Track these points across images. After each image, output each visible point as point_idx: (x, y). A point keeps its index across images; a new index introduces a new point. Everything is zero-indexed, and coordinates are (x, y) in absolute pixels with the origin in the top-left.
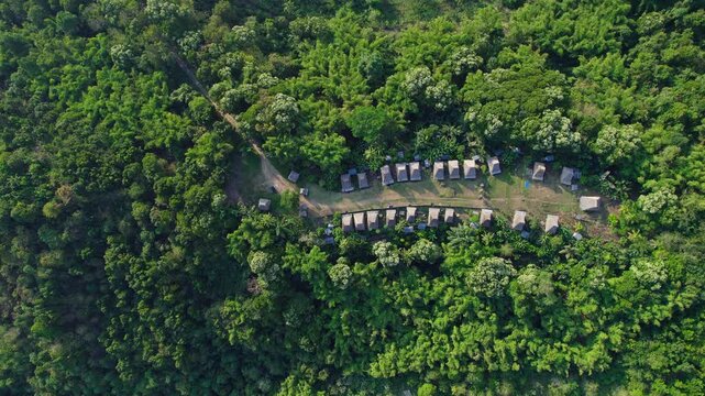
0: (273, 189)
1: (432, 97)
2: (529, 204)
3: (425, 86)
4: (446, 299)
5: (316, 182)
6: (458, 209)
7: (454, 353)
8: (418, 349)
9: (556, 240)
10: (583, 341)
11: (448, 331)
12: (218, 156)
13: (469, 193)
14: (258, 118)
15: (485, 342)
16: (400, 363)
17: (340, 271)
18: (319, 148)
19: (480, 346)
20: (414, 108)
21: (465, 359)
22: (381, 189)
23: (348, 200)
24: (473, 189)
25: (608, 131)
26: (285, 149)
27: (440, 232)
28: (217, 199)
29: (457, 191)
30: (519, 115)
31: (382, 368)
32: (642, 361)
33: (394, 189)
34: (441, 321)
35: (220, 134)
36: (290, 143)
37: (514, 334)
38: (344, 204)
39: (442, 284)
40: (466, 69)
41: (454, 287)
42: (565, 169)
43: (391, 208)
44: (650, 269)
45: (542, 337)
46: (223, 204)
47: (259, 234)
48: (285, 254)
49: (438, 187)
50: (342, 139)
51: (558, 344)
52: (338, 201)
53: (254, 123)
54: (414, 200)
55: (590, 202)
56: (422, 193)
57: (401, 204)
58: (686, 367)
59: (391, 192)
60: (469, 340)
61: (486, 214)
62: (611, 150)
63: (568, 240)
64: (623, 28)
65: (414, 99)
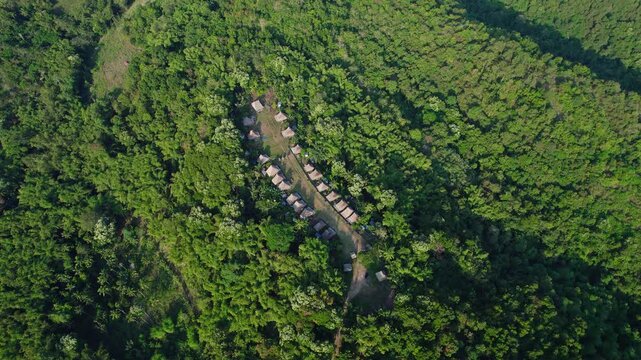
0: (366, 276)
1: (239, 210)
2: (276, 133)
3: (233, 218)
4: (358, 145)
5: (341, 251)
6: (302, 166)
7: (384, 128)
8: (396, 147)
9: (288, 111)
10: (332, 79)
11: (375, 137)
12: (371, 319)
13: (288, 165)
14: (323, 306)
15: (367, 117)
16: (412, 152)
17: (386, 198)
18: (317, 255)
19: (371, 118)
20: (251, 222)
21: (383, 122)
22: (318, 212)
23: (339, 227)
24: (285, 164)
25: (212, 110)
26: (333, 276)
27: (323, 167)
28: (403, 298)
29: (290, 171)
30: (227, 153)
31: (422, 161)
32: (324, 54)
33: (313, 205)
34: (372, 143)
35: (354, 329)
36: (327, 275)
37: (352, 107)
38: (343, 227)
39: (352, 151)
40: (205, 210)
41: (349, 144)
42: (245, 124)
43: (326, 200)
44: (278, 64)
45: (344, 96)
46: (403, 293)
47: (404, 258)
48: (402, 236)
49: (295, 182)
50: (301, 247)
51: (342, 87)
52: (345, 233)
53: (328, 308)
54: (312, 191)
55: (256, 106)
56: (305, 189)
57: (320, 196)
58: (315, 39)
59: (316, 206)
60: (371, 125)
61: (296, 150)
62: (223, 105)
63: (284, 107)
64: (136, 149)
65: (245, 224)
